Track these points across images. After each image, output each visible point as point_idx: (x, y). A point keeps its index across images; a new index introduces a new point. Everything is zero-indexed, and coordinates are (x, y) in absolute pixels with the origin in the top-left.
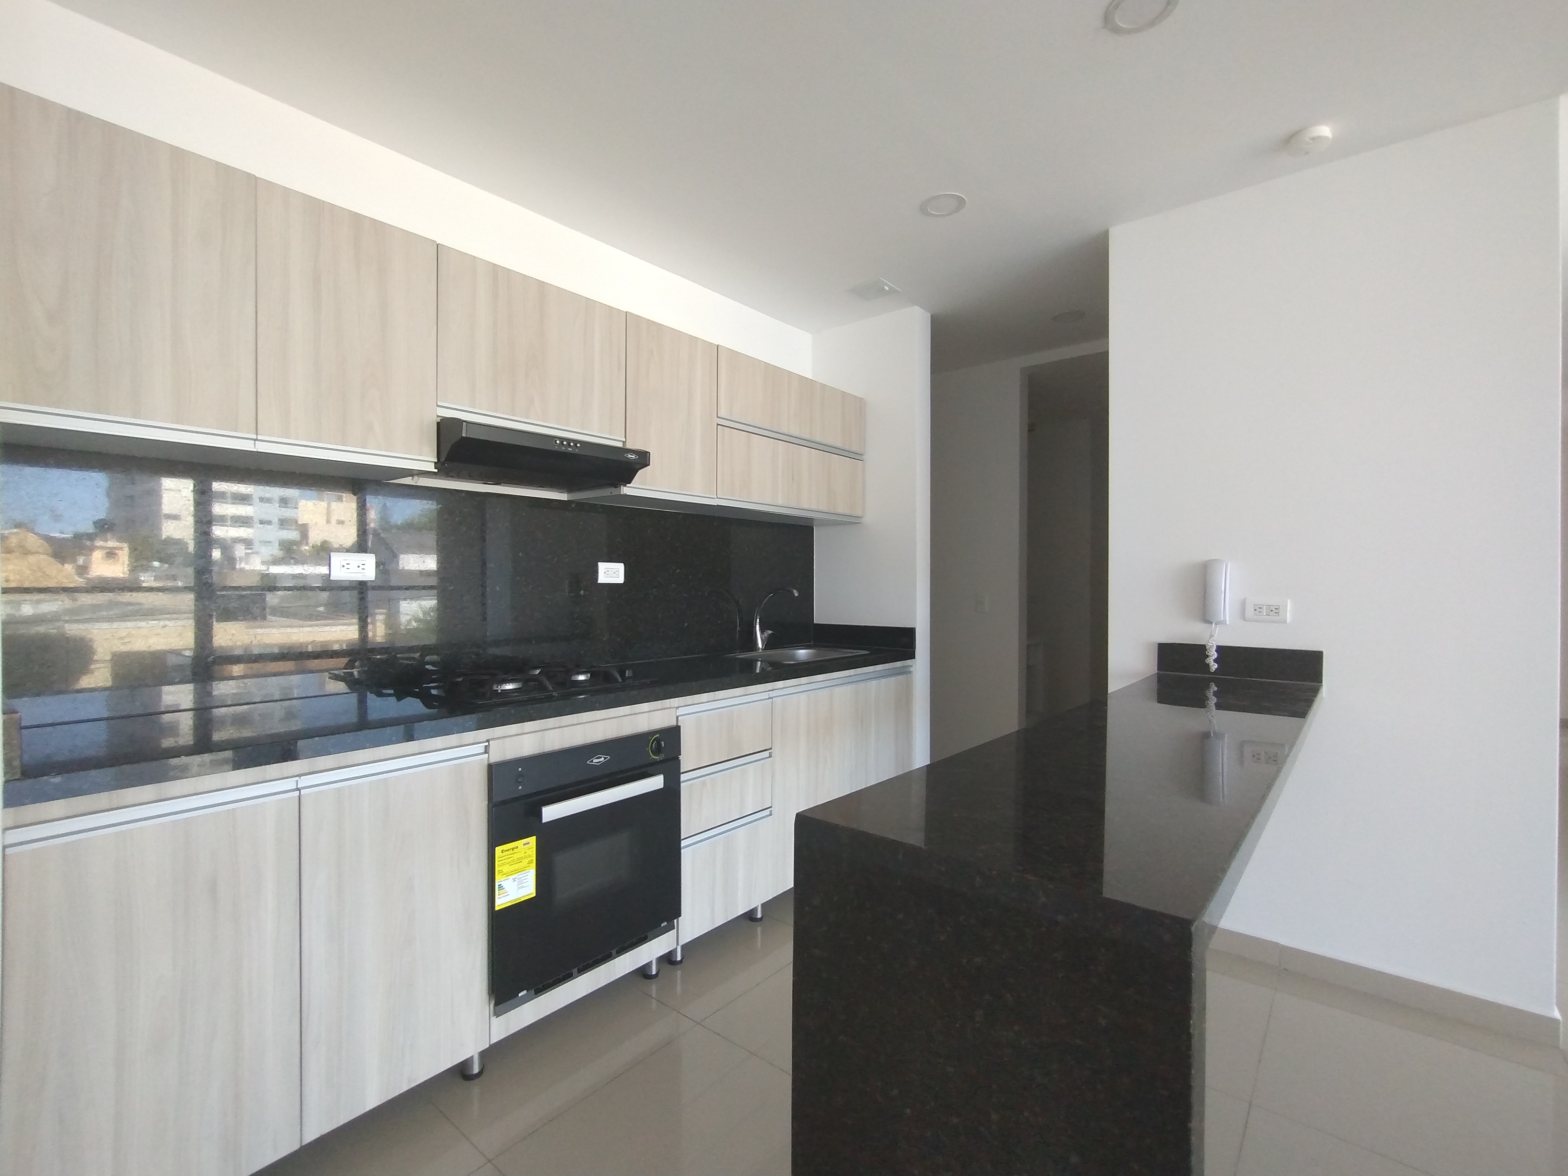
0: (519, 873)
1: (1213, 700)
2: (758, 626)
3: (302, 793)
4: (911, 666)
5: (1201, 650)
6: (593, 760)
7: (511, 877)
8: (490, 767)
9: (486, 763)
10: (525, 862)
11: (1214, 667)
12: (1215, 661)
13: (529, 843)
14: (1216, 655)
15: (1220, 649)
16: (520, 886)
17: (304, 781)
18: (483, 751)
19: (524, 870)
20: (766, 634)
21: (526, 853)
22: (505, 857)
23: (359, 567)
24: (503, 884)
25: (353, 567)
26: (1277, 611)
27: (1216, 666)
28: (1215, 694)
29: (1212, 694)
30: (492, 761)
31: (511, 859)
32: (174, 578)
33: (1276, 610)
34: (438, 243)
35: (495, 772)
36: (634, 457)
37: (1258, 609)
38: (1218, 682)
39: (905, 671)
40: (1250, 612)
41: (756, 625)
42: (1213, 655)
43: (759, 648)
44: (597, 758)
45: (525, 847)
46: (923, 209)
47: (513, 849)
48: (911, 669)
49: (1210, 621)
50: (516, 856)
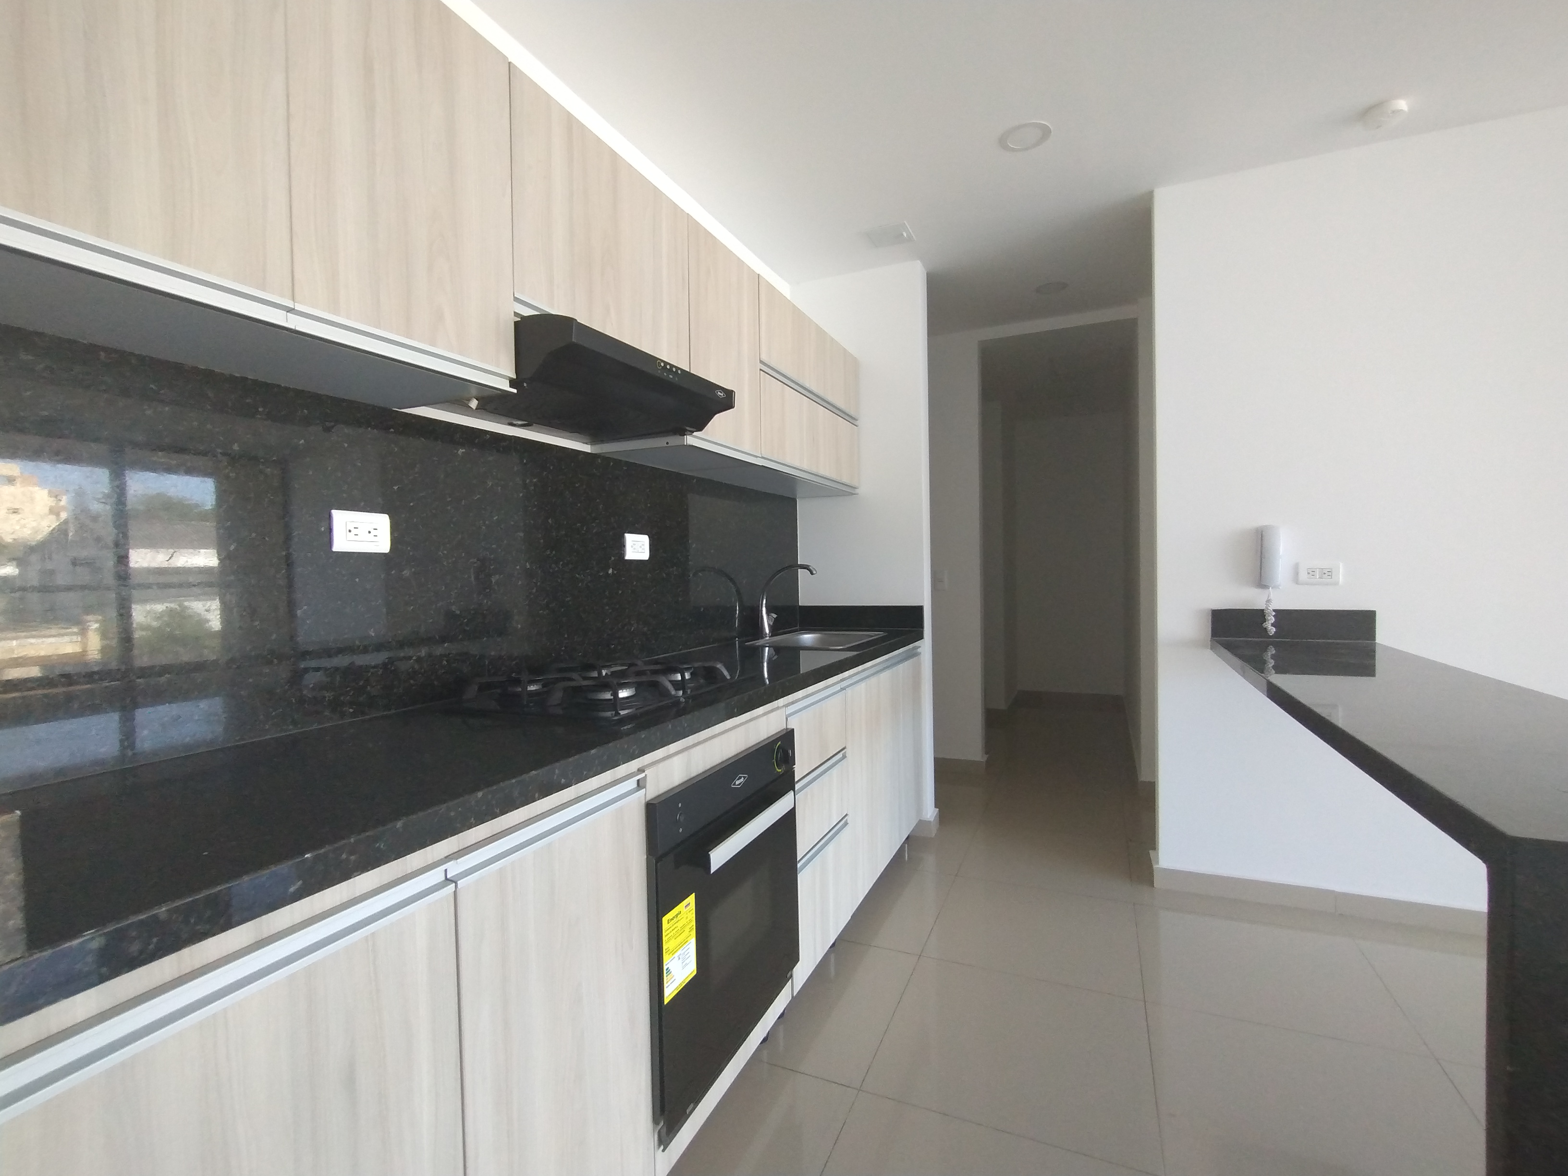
0: (682, 948)
1: (1271, 663)
2: (764, 609)
3: (459, 886)
4: (920, 647)
5: (1260, 614)
6: (735, 783)
7: (676, 955)
9: (644, 802)
10: (687, 929)
11: (1272, 630)
12: (1273, 625)
13: (689, 903)
14: (1274, 620)
15: (1279, 613)
16: (684, 964)
18: (635, 785)
19: (686, 942)
20: (772, 618)
21: (687, 918)
22: (671, 930)
23: (370, 532)
24: (670, 966)
25: (362, 532)
26: (1330, 574)
27: (1274, 629)
28: (1273, 657)
29: (1270, 657)
31: (676, 930)
33: (1328, 573)
34: (509, 61)
35: (652, 813)
36: (722, 395)
37: (1311, 572)
38: (1276, 645)
39: (914, 654)
40: (1303, 576)
41: (762, 608)
42: (1272, 619)
43: (766, 634)
44: (738, 779)
45: (687, 909)
46: (1002, 142)
47: (677, 915)
48: (919, 650)
49: (1265, 586)
50: (680, 925)
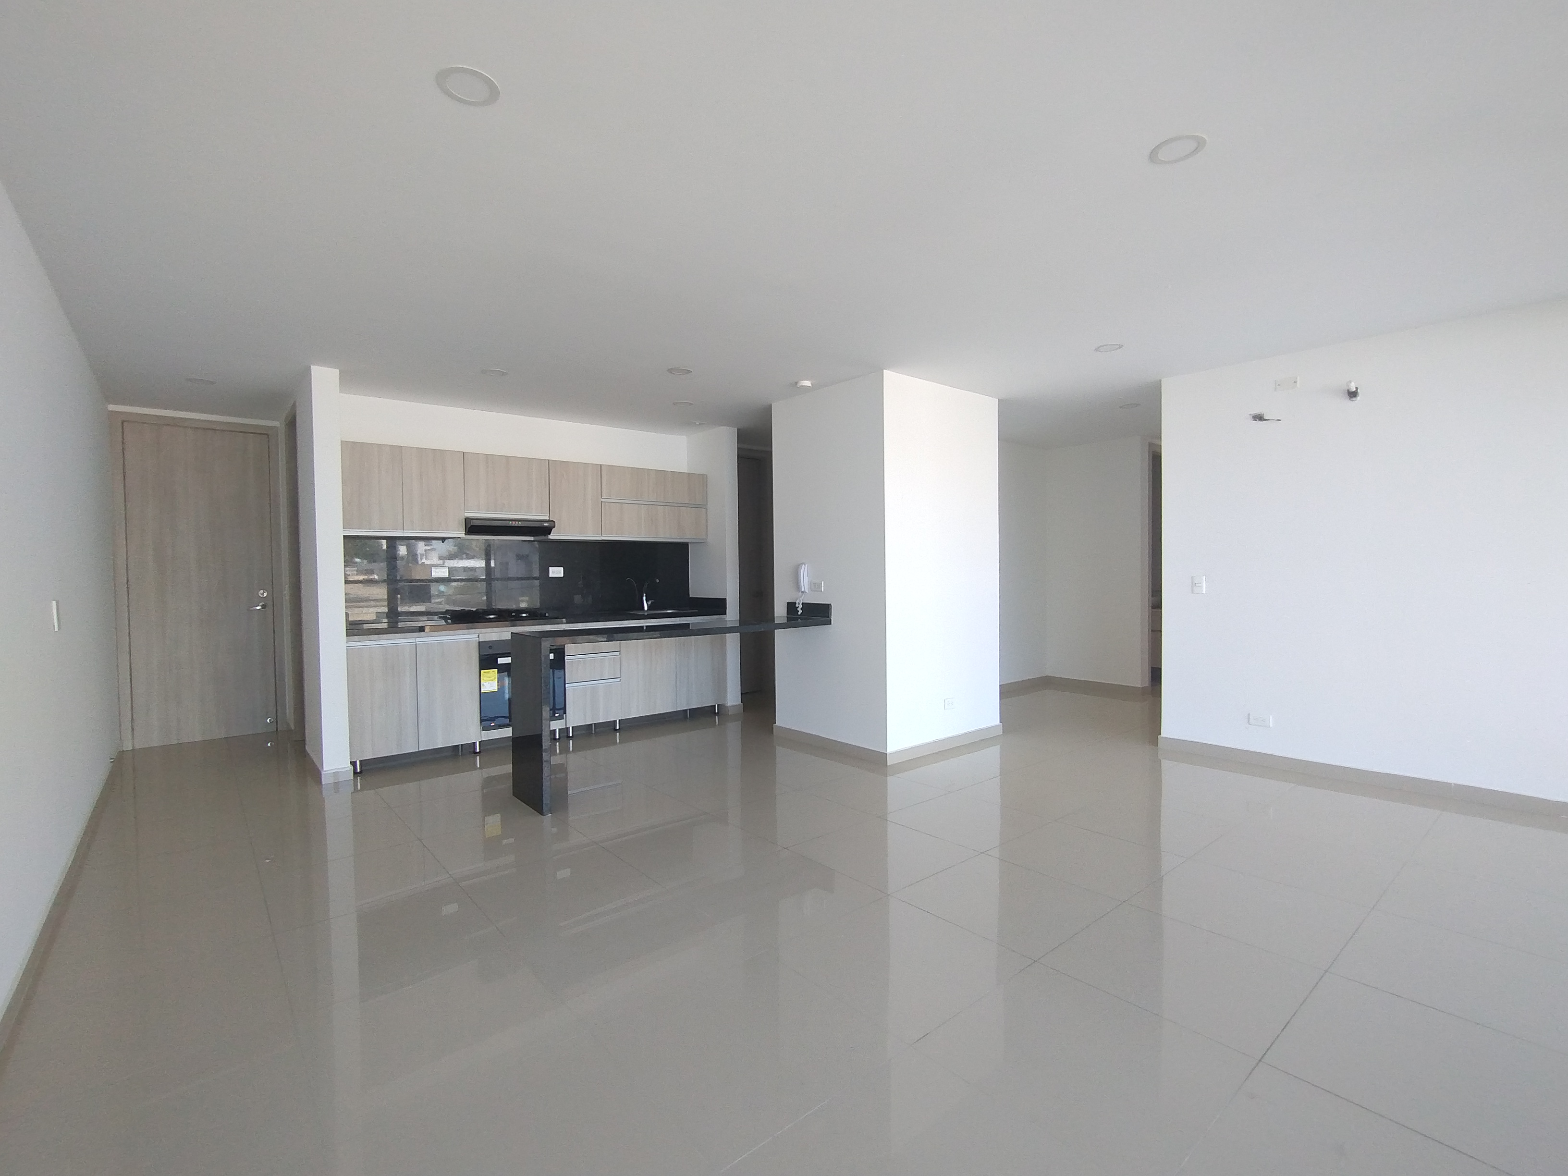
0: (491, 682)
2: (645, 598)
3: (416, 643)
7: (488, 682)
8: (479, 642)
9: (478, 641)
10: (493, 677)
11: (800, 612)
12: (801, 610)
15: (803, 604)
16: (491, 686)
17: (418, 640)
18: (477, 637)
19: (493, 681)
20: (650, 603)
21: (493, 674)
22: (485, 675)
24: (485, 684)
26: (820, 586)
30: (480, 640)
31: (487, 676)
32: (371, 572)
35: (481, 644)
36: (547, 524)
37: (815, 585)
38: (801, 619)
40: (812, 587)
42: (800, 607)
43: (645, 609)
45: (493, 671)
47: (488, 671)
49: (801, 592)
50: (489, 675)
